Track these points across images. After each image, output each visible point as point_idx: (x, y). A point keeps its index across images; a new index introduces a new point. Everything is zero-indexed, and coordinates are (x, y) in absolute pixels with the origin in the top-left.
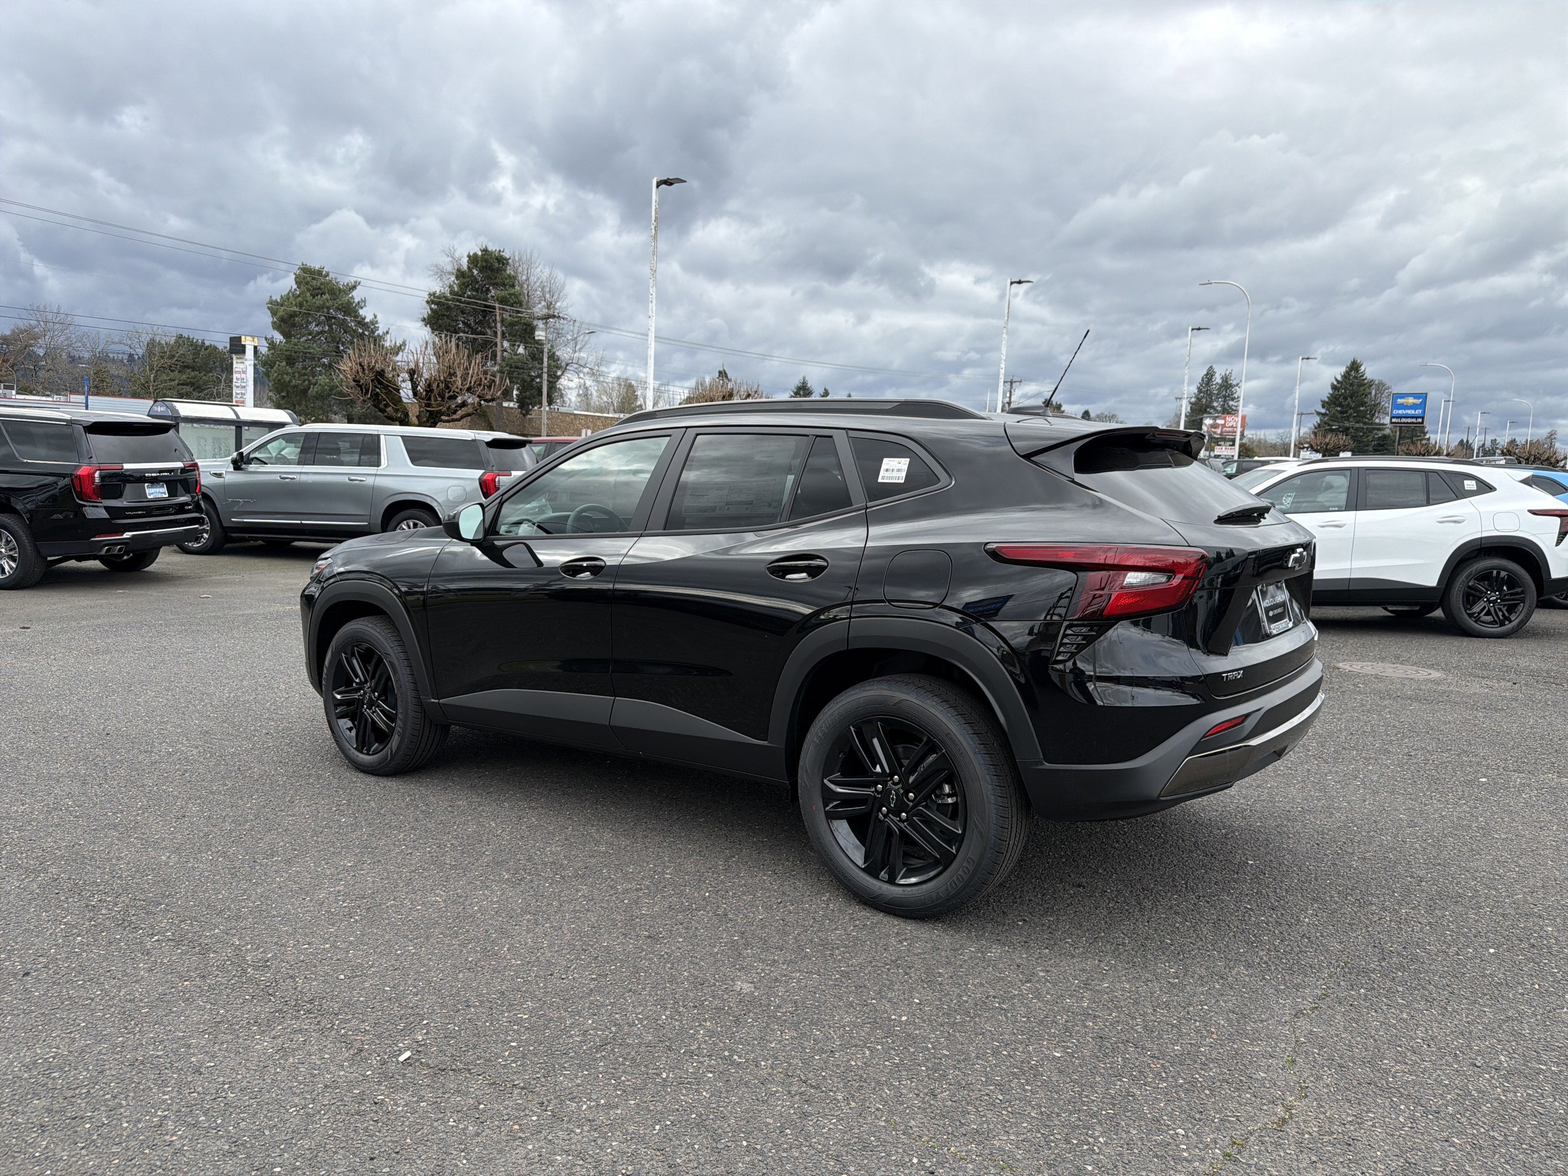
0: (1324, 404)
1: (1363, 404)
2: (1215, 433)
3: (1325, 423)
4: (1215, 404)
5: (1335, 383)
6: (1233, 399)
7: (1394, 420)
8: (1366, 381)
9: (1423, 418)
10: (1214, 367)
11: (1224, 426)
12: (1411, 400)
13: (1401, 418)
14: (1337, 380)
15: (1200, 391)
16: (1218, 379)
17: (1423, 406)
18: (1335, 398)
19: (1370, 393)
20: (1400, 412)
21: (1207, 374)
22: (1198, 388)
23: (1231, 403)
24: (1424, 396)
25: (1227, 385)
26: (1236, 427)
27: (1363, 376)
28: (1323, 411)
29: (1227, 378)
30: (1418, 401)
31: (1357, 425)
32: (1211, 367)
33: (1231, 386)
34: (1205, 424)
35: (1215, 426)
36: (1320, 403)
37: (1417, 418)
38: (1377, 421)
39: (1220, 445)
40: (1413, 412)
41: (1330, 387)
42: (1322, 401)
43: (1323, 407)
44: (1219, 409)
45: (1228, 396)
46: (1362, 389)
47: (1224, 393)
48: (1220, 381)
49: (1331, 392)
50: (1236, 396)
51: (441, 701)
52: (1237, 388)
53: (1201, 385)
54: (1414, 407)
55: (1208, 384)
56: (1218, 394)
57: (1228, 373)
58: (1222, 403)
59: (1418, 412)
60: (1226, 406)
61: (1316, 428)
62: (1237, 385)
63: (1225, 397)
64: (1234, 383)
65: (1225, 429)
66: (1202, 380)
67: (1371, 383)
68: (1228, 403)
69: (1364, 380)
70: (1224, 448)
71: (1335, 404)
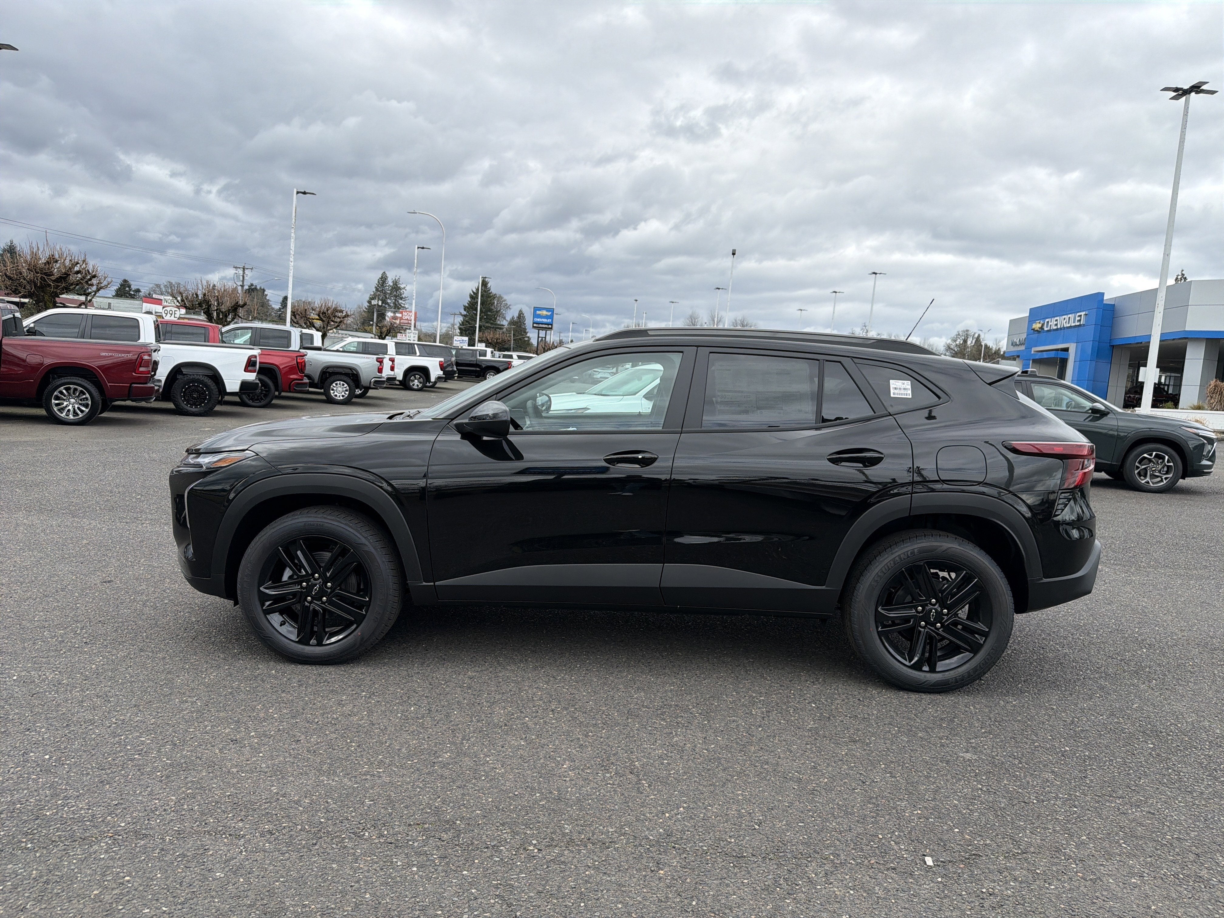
0: (465, 308)
1: (490, 310)
2: (395, 323)
3: (467, 322)
4: (389, 301)
5: (472, 294)
6: (401, 299)
7: (535, 325)
8: (491, 294)
9: (552, 325)
10: (386, 272)
11: (401, 318)
12: (545, 313)
13: (539, 324)
14: (473, 292)
15: (377, 290)
16: (390, 282)
17: (551, 317)
18: (472, 304)
19: (494, 303)
20: (538, 320)
21: (382, 278)
22: (376, 287)
23: (400, 301)
24: (552, 310)
25: (396, 287)
26: (411, 320)
27: (489, 291)
28: (465, 313)
29: (396, 282)
30: (549, 313)
31: (487, 325)
32: (384, 272)
33: (400, 288)
34: (388, 316)
35: (395, 318)
36: (463, 307)
37: (548, 324)
38: (499, 322)
39: (401, 333)
40: (546, 320)
41: (469, 297)
42: (464, 306)
43: (465, 310)
44: (392, 305)
45: (398, 296)
46: (489, 299)
47: (395, 293)
48: (392, 284)
49: (470, 300)
50: (403, 296)
51: (437, 583)
52: (404, 290)
53: (378, 286)
54: (546, 317)
55: (382, 285)
56: (390, 294)
57: (397, 279)
58: (394, 301)
59: (549, 321)
60: (397, 303)
61: (460, 325)
62: (404, 288)
63: (396, 296)
64: (402, 286)
65: (402, 321)
66: (378, 282)
67: (494, 297)
68: (398, 302)
69: (490, 293)
70: (404, 335)
71: (472, 308)
